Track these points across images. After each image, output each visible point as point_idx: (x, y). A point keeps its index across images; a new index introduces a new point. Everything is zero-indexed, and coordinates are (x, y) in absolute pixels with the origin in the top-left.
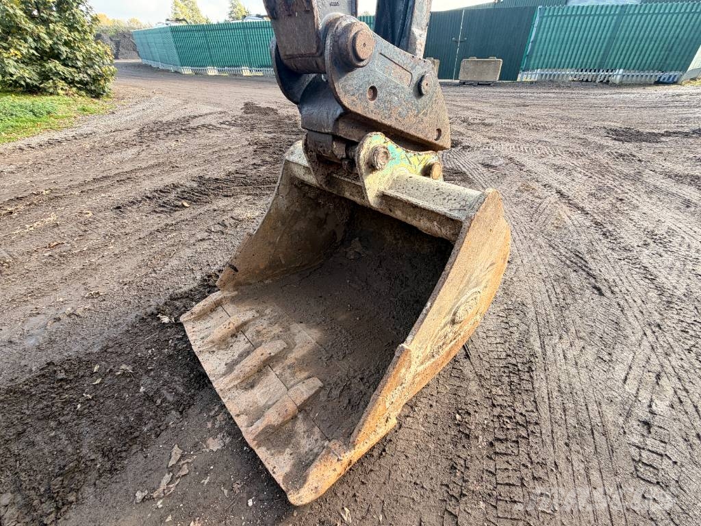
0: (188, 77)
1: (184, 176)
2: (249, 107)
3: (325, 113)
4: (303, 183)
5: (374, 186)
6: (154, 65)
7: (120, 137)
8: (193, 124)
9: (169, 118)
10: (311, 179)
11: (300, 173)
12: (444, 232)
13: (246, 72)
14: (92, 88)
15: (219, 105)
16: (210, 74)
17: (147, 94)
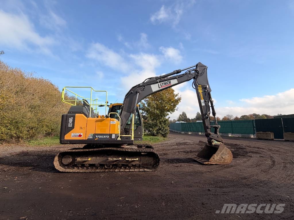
0: (183, 134)
1: (188, 150)
2: (200, 142)
3: (209, 138)
4: (208, 146)
5: (213, 144)
6: (174, 131)
7: (173, 144)
8: (187, 143)
9: (182, 142)
10: (209, 145)
11: (207, 144)
12: (218, 147)
13: (200, 134)
14: (164, 136)
15: (193, 141)
16: (189, 134)
17: (175, 137)
